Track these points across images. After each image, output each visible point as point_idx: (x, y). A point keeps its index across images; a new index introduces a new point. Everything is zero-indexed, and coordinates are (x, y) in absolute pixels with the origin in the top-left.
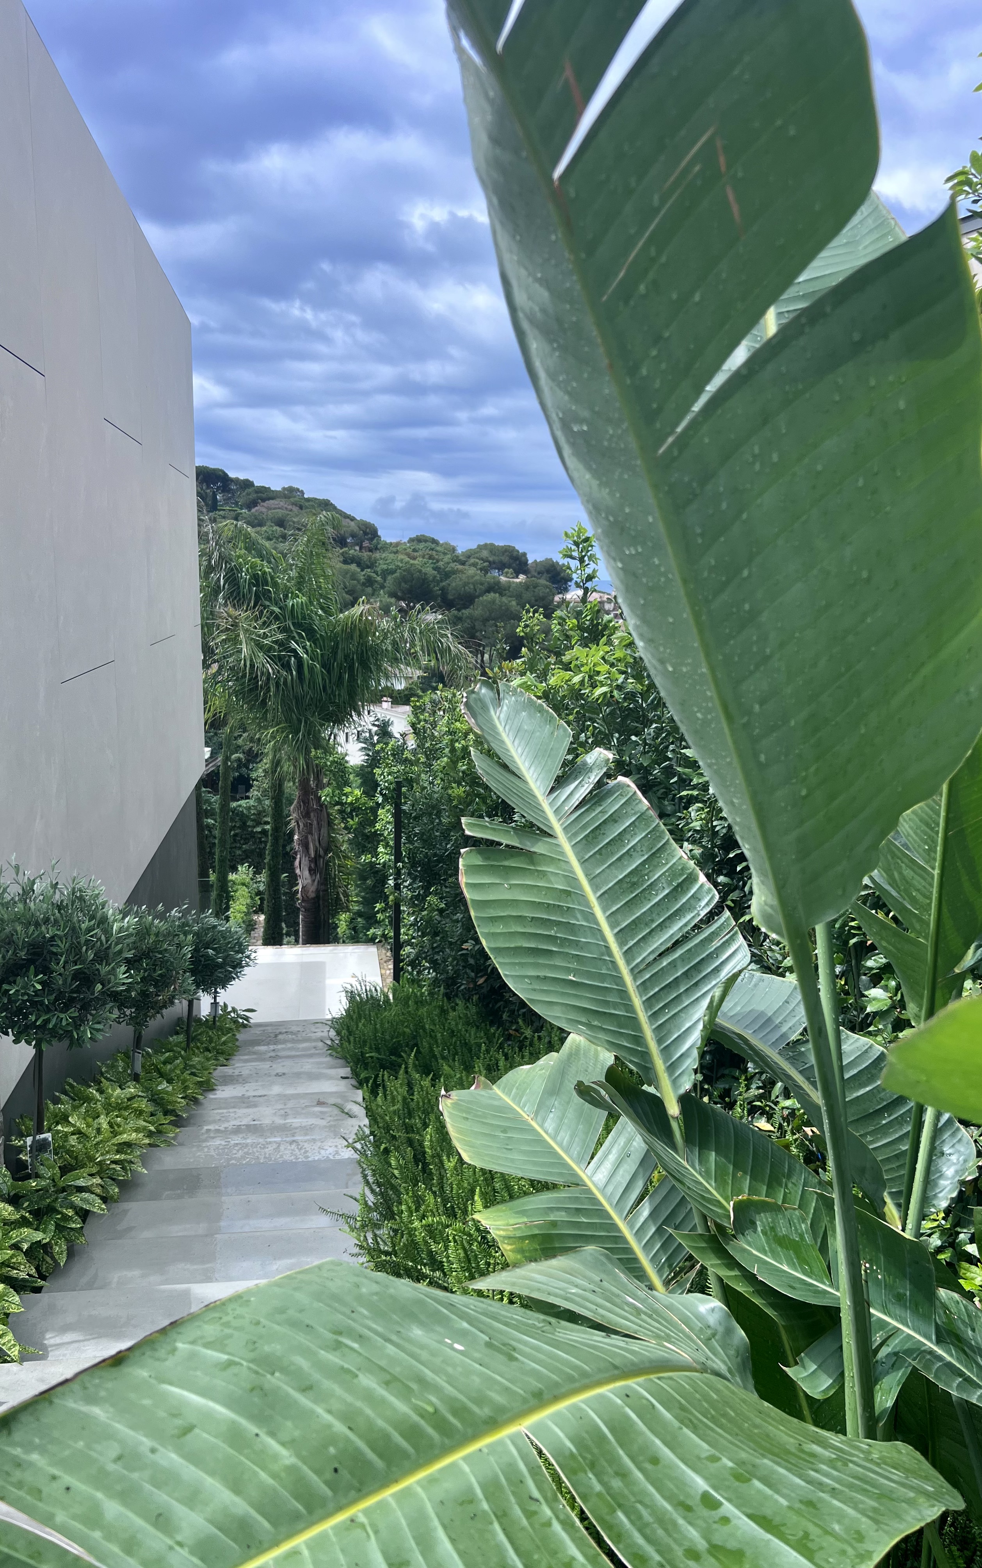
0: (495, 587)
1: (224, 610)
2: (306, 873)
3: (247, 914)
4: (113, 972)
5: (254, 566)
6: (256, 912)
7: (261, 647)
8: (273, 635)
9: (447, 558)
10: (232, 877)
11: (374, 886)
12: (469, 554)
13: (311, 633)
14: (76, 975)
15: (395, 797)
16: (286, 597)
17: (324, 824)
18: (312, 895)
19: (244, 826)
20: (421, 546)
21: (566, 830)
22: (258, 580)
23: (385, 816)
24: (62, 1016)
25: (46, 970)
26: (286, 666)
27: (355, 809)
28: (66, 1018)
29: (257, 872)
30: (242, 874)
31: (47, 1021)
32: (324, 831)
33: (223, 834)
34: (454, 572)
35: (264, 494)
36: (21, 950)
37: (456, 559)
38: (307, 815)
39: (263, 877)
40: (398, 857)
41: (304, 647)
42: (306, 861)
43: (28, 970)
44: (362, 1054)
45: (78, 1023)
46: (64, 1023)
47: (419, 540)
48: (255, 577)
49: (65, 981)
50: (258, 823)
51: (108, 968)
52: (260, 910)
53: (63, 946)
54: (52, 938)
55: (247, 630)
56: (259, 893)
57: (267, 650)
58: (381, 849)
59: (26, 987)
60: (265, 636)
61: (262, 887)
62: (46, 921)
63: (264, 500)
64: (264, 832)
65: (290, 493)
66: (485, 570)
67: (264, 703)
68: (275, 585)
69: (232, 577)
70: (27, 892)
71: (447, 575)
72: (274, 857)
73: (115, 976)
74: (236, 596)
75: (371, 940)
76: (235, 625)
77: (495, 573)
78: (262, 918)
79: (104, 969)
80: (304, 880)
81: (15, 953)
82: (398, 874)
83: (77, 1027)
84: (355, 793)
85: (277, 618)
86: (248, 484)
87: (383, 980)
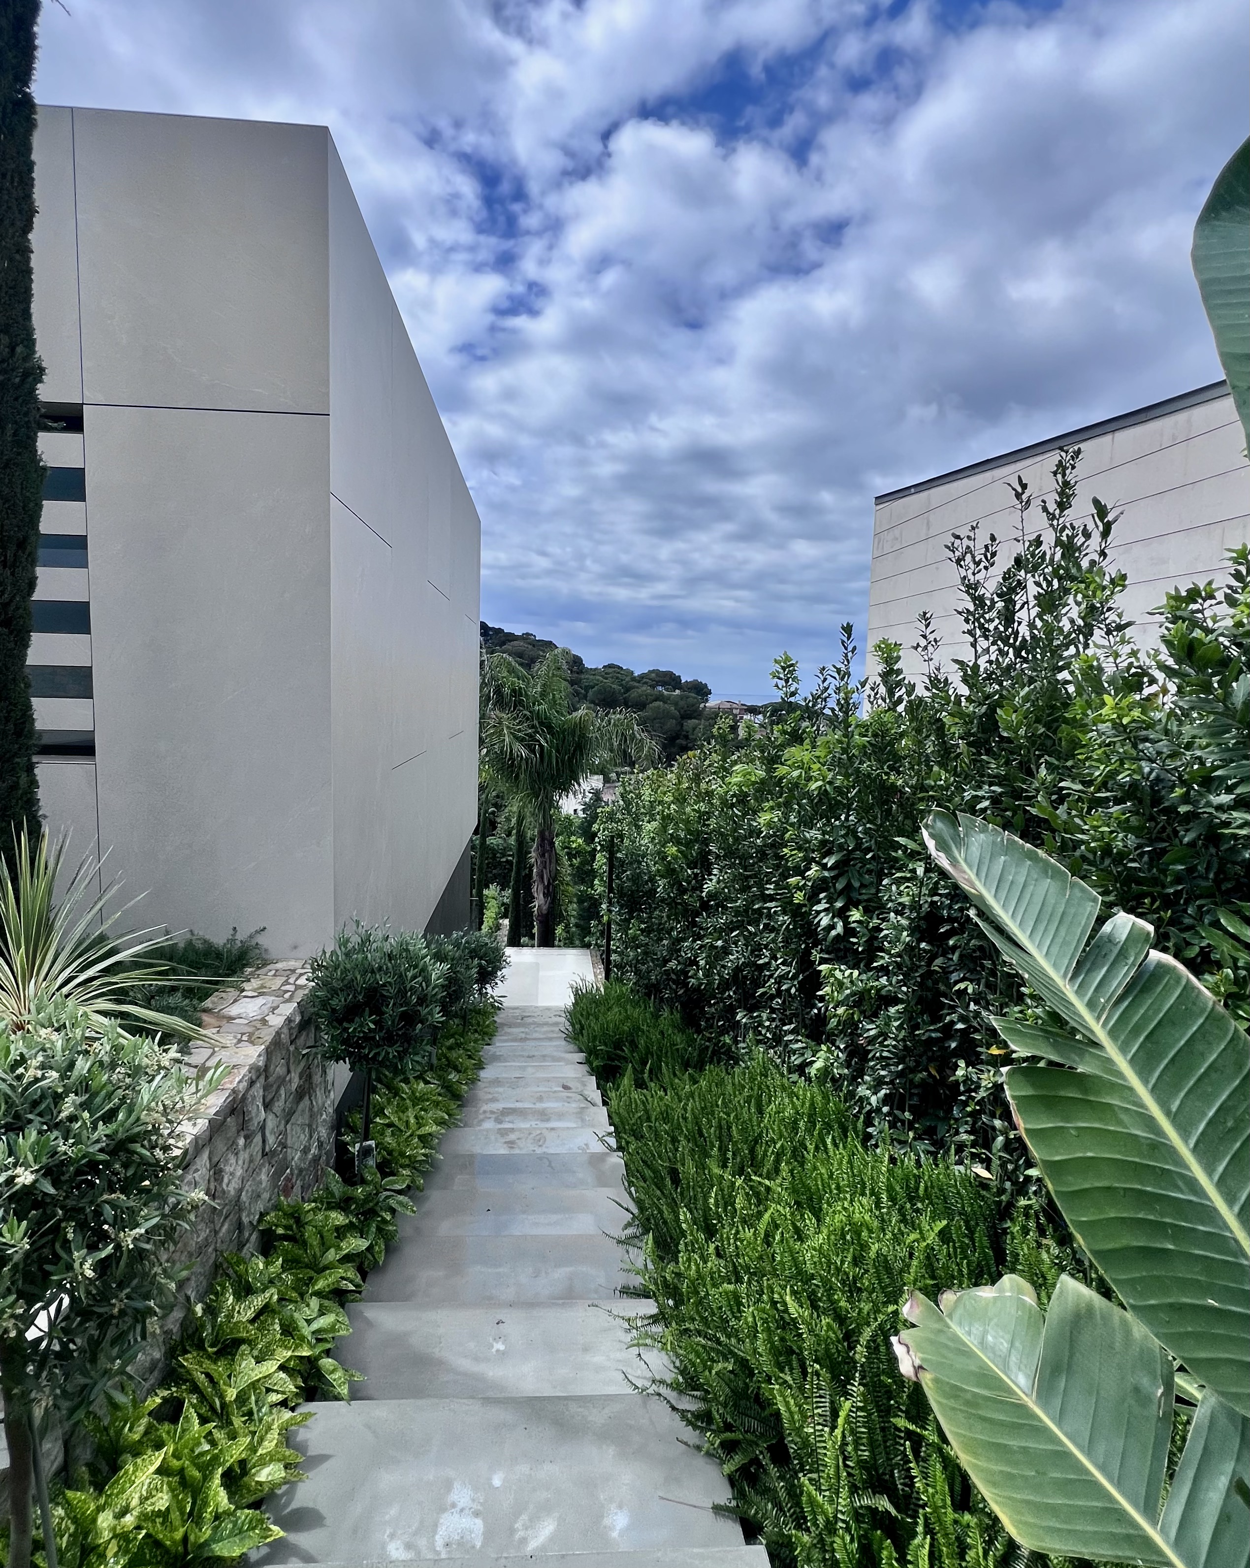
0: (659, 697)
1: (494, 714)
2: (541, 895)
3: (496, 919)
4: (430, 1013)
5: (513, 683)
6: (501, 918)
7: (517, 738)
8: (525, 729)
9: (628, 679)
10: (485, 892)
11: (590, 907)
12: (642, 676)
13: (550, 728)
14: (404, 1016)
15: (611, 848)
16: (534, 704)
17: (554, 860)
18: (545, 912)
19: (494, 857)
20: (610, 670)
21: (1113, 1034)
22: (516, 692)
23: (601, 860)
24: (390, 1050)
25: (381, 1013)
26: (533, 751)
27: (578, 852)
28: (392, 1052)
29: (503, 889)
30: (492, 891)
31: (378, 1054)
32: (553, 865)
33: (481, 863)
34: (634, 687)
35: (511, 637)
36: (360, 994)
37: (634, 679)
38: (543, 855)
39: (508, 892)
40: (611, 890)
41: (545, 739)
42: (541, 887)
43: (364, 1010)
44: (595, 1047)
45: (401, 1056)
46: (391, 1056)
47: (610, 666)
48: (514, 691)
49: (393, 1022)
50: (504, 855)
51: (427, 1010)
52: (505, 916)
53: (392, 991)
54: (384, 985)
55: (508, 727)
56: (503, 904)
57: (521, 740)
58: (596, 882)
59: (361, 1025)
60: (519, 731)
61: (506, 900)
62: (380, 969)
63: (510, 641)
64: (510, 863)
65: (526, 637)
66: (653, 687)
67: (517, 777)
68: (527, 695)
69: (498, 691)
70: (366, 940)
71: (628, 689)
72: (515, 883)
73: (432, 1016)
74: (501, 702)
75: (587, 946)
76: (500, 723)
77: (660, 688)
78: (506, 922)
79: (424, 1011)
80: (539, 902)
81: (355, 997)
82: (610, 903)
83: (401, 1059)
84: (578, 842)
85: (528, 719)
86: (500, 631)
87: (596, 976)
